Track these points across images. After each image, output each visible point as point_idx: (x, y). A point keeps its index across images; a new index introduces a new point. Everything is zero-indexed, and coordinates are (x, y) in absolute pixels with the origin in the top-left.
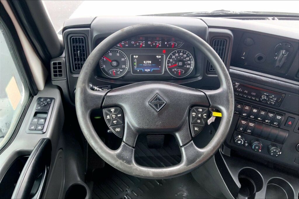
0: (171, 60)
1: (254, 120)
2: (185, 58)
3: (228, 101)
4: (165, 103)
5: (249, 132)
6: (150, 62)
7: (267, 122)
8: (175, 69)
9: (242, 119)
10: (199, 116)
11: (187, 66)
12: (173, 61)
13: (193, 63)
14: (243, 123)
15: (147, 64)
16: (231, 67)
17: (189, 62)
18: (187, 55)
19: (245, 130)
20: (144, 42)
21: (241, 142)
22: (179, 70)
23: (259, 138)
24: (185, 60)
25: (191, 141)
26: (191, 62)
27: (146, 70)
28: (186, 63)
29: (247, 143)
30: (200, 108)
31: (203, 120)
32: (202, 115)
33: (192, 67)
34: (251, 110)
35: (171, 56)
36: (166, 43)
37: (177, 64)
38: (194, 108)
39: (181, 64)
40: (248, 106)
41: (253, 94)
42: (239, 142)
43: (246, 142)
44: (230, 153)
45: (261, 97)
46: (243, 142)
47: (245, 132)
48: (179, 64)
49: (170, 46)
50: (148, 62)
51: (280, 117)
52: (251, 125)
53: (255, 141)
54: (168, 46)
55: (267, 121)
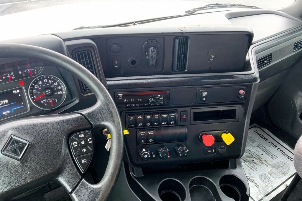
0: (35, 91)
1: (151, 127)
2: (53, 84)
3: (110, 113)
4: (27, 143)
5: (151, 142)
6: (7, 101)
7: (164, 124)
8: (44, 100)
9: (139, 131)
10: (82, 143)
11: (58, 93)
12: (37, 91)
13: (63, 86)
14: (142, 134)
15: (3, 105)
16: (107, 79)
17: (59, 87)
18: (53, 80)
19: (147, 141)
21: (148, 155)
22: (50, 100)
23: (163, 144)
24: (52, 86)
26: (61, 87)
27: (4, 113)
28: (55, 89)
29: (154, 154)
30: (80, 134)
31: (88, 147)
32: (86, 141)
33: (65, 92)
34: (145, 118)
35: (32, 86)
36: (20, 73)
37: (44, 93)
38: (73, 137)
39: (49, 92)
40: (140, 114)
41: (140, 100)
42: (146, 156)
43: (152, 153)
44: (142, 173)
45: (148, 101)
46: (149, 155)
47: (148, 143)
48: (46, 93)
49: (27, 75)
50: (3, 102)
51: (174, 115)
52: (151, 133)
53: (160, 149)
54: (24, 75)
55: (163, 123)
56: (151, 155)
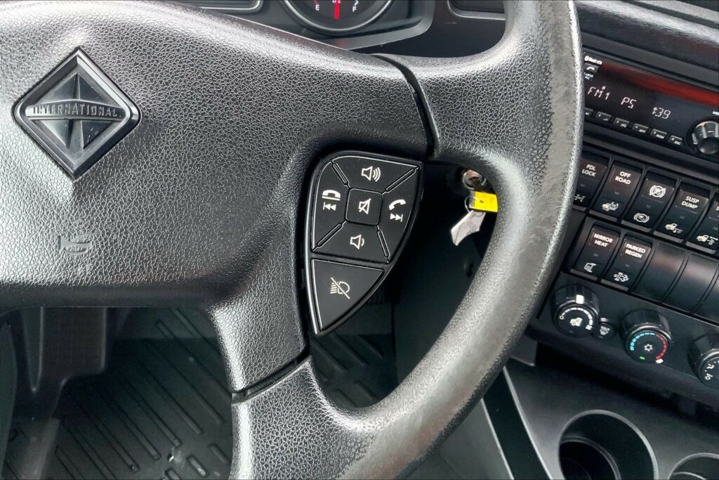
1: (647, 230)
4: (128, 114)
5: (619, 283)
7: (705, 244)
9: (594, 225)
10: (361, 209)
14: (598, 243)
19: (605, 272)
21: (585, 322)
23: (659, 308)
25: (300, 359)
29: (606, 325)
30: (368, 164)
31: (381, 233)
32: (380, 207)
34: (642, 188)
38: (335, 161)
40: (627, 167)
41: (658, 112)
42: (576, 322)
43: (603, 320)
44: (533, 354)
45: (693, 129)
46: (591, 322)
47: (603, 281)
52: (635, 251)
53: (642, 321)
55: (703, 238)
56: (597, 324)
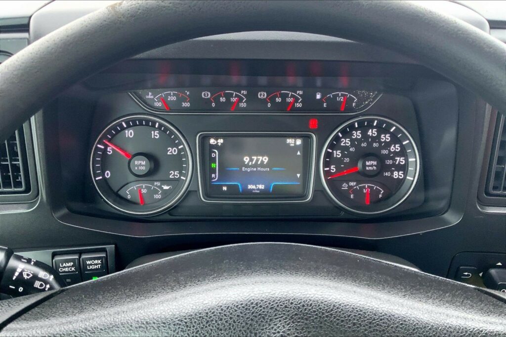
0: (337, 154)
2: (387, 145)
6: (266, 159)
8: (352, 184)
11: (392, 174)
12: (343, 156)
13: (415, 161)
15: (256, 165)
17: (400, 160)
18: (393, 135)
20: (245, 92)
22: (367, 188)
24: (385, 152)
26: (406, 160)
27: (250, 187)
28: (390, 162)
33: (413, 177)
35: (337, 138)
36: (318, 96)
37: (360, 165)
39: (372, 166)
48: (364, 166)
49: (334, 106)
50: (257, 160)
54: (325, 105)
